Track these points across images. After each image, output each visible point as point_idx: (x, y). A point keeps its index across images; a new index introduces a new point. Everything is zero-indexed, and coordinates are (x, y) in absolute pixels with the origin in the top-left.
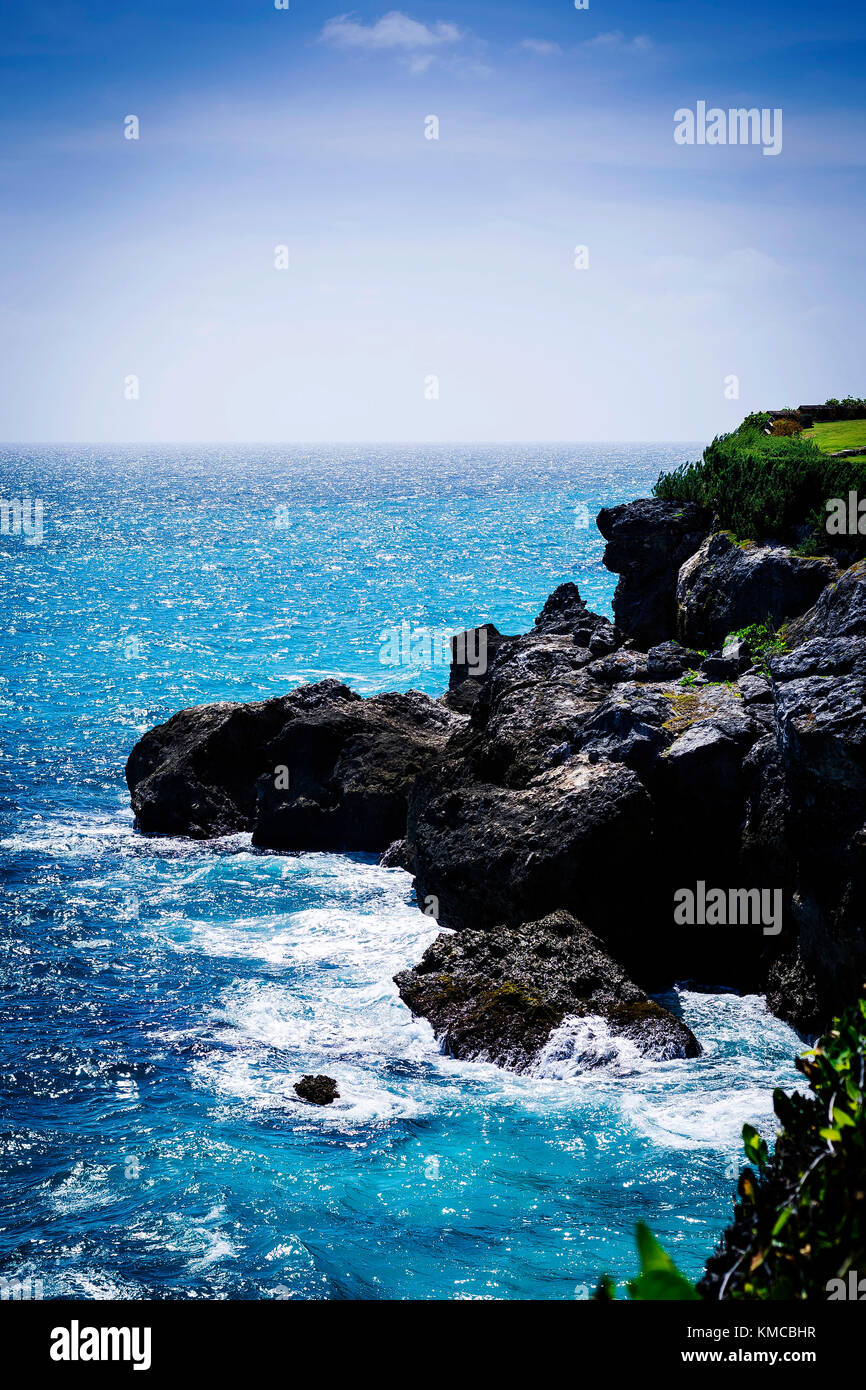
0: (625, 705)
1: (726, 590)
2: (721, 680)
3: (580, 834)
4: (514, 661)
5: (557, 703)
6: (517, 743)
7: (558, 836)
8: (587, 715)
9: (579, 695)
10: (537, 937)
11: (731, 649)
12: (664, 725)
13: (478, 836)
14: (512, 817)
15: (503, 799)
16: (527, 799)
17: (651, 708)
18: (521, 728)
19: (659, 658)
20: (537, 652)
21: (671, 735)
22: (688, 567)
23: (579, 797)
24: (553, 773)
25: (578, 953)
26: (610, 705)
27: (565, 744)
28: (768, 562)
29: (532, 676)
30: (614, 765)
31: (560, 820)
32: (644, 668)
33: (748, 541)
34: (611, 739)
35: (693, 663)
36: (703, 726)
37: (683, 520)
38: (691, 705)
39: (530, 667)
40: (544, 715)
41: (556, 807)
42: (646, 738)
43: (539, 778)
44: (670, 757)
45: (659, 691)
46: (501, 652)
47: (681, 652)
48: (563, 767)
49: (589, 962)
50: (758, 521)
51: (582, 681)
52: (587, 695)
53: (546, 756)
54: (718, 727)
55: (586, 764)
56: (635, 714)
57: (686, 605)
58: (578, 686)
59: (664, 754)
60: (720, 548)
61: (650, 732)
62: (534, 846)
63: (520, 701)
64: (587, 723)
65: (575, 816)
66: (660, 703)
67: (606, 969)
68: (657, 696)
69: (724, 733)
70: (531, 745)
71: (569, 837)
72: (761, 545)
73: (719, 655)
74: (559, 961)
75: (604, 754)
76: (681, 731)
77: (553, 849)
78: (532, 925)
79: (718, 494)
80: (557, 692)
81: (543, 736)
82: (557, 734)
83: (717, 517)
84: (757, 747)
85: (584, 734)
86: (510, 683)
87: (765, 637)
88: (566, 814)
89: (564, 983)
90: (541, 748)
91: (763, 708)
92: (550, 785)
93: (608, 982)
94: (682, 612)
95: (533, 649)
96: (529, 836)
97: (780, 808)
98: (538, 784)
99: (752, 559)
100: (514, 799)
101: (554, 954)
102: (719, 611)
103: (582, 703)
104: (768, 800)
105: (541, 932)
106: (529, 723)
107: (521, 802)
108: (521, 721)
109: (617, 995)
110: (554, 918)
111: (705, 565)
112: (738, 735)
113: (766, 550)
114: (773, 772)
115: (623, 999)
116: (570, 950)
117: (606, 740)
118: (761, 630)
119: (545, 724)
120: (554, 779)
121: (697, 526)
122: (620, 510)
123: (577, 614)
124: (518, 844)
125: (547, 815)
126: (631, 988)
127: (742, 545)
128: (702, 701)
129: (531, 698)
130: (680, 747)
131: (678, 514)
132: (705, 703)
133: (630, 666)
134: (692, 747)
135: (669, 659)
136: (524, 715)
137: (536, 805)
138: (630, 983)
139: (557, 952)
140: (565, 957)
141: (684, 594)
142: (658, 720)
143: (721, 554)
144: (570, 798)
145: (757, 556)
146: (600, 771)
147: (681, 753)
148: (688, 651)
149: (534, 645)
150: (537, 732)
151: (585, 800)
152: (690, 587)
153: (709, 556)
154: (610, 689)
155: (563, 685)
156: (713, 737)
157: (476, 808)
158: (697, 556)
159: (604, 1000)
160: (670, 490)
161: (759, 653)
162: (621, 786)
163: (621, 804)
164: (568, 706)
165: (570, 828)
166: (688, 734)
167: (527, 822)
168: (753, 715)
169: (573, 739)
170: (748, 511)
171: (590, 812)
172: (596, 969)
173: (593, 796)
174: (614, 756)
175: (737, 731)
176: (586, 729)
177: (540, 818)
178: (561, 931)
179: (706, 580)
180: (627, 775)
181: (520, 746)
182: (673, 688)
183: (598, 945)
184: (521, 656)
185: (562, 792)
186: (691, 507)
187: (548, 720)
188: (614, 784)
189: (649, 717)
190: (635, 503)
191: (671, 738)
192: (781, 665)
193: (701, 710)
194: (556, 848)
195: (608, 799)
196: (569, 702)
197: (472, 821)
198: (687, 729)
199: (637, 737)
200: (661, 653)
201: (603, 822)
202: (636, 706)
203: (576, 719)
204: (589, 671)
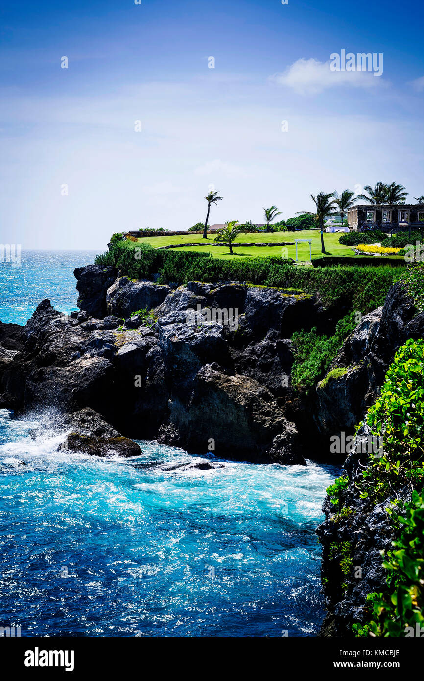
0: (100, 337)
1: (128, 297)
2: (132, 329)
3: (91, 381)
4: (50, 324)
5: (71, 338)
6: (57, 353)
7: (83, 382)
8: (85, 341)
9: (79, 335)
10: (81, 416)
11: (134, 318)
12: (115, 344)
13: (52, 383)
14: (64, 376)
15: (60, 370)
16: (69, 370)
17: (110, 338)
18: (58, 347)
19: (108, 321)
20: (58, 320)
21: (118, 347)
22: (110, 290)
23: (89, 369)
24: (77, 361)
25: (96, 421)
26: (94, 338)
27: (77, 352)
28: (144, 287)
29: (58, 329)
30: (100, 358)
31: (83, 377)
32: (103, 325)
33: (135, 280)
34: (96, 349)
35: (121, 323)
36: (130, 344)
37: (107, 272)
38: (123, 337)
39: (56, 326)
40: (67, 342)
41: (80, 372)
42: (109, 349)
43: (72, 363)
44: (118, 355)
45: (111, 332)
46: (43, 321)
47: (116, 319)
48: (80, 359)
49: (100, 424)
50: (139, 273)
51: (79, 330)
52: (81, 335)
53: (70, 356)
54: (135, 344)
55: (89, 358)
56: (104, 340)
57: (111, 303)
58: (78, 332)
59: (116, 354)
60: (123, 283)
61: (110, 347)
62: (74, 386)
63: (56, 338)
64: (86, 344)
65: (89, 375)
66: (113, 336)
67: (106, 426)
68: (111, 334)
69: (138, 346)
70: (64, 353)
71: (87, 383)
72: (140, 281)
73: (130, 320)
74: (89, 424)
75: (96, 354)
76: (121, 346)
77: (81, 387)
78: (78, 412)
79: (122, 263)
80: (70, 334)
81: (68, 349)
82: (74, 349)
83: (120, 271)
84: (151, 350)
85: (85, 348)
86: (50, 332)
87: (145, 313)
88: (85, 375)
89: (92, 431)
90: (68, 354)
91: (150, 338)
92: (77, 365)
93: (107, 430)
94: (110, 306)
95: (57, 320)
96: (72, 383)
97: (162, 371)
98: (72, 365)
99: (138, 286)
100: (65, 371)
101: (87, 422)
102: (125, 305)
103: (81, 338)
104: (156, 368)
105: (81, 415)
106: (61, 345)
107: (67, 371)
108: (58, 345)
109: (111, 435)
110: (86, 410)
111: (118, 289)
112: (143, 347)
113: (143, 283)
114: (158, 359)
115: (113, 436)
116: (93, 420)
117: (94, 350)
118: (144, 311)
119: (68, 345)
120: (78, 363)
121: (113, 274)
122: (83, 269)
123: (51, 311)
124: (68, 386)
125: (78, 375)
126: (115, 432)
127: (133, 281)
128: (127, 336)
129: (61, 337)
130: (121, 351)
131: (105, 270)
132: (128, 337)
133: (97, 324)
134: (127, 351)
135: (112, 322)
136: (59, 342)
137: (73, 372)
138: (115, 431)
139: (88, 421)
140: (91, 423)
141: (110, 299)
142: (113, 342)
143: (124, 284)
144: (86, 369)
145: (140, 285)
146: (95, 360)
147: (122, 354)
148: (119, 319)
149: (56, 318)
150: (65, 348)
151: (91, 370)
152: (112, 297)
153: (119, 285)
154: (90, 333)
155: (72, 332)
156: (134, 348)
157: (50, 374)
158: (114, 285)
159: (106, 437)
160: (101, 261)
161: (145, 319)
162: (104, 364)
163: (105, 370)
164: (75, 339)
165: (87, 379)
166: (124, 347)
167: (71, 378)
168: (147, 340)
169: (81, 350)
170: (135, 269)
171: (94, 373)
172: (103, 426)
173: (94, 368)
174: (99, 355)
175: (142, 345)
176: (86, 346)
177: (75, 376)
178: (89, 414)
179: (119, 294)
180: (106, 361)
181: (59, 353)
182: (115, 332)
183: (102, 419)
184: (52, 322)
185: (82, 367)
186: (110, 267)
187: (68, 344)
188: (102, 364)
189: (109, 341)
190: (88, 266)
191: (117, 349)
192: (162, 320)
193: (127, 339)
194: (83, 386)
195: (100, 369)
196: (75, 338)
197: (49, 379)
198: (123, 345)
199: (106, 348)
200: (109, 320)
201: (99, 377)
202: (104, 337)
203: (81, 343)
204: (81, 327)
